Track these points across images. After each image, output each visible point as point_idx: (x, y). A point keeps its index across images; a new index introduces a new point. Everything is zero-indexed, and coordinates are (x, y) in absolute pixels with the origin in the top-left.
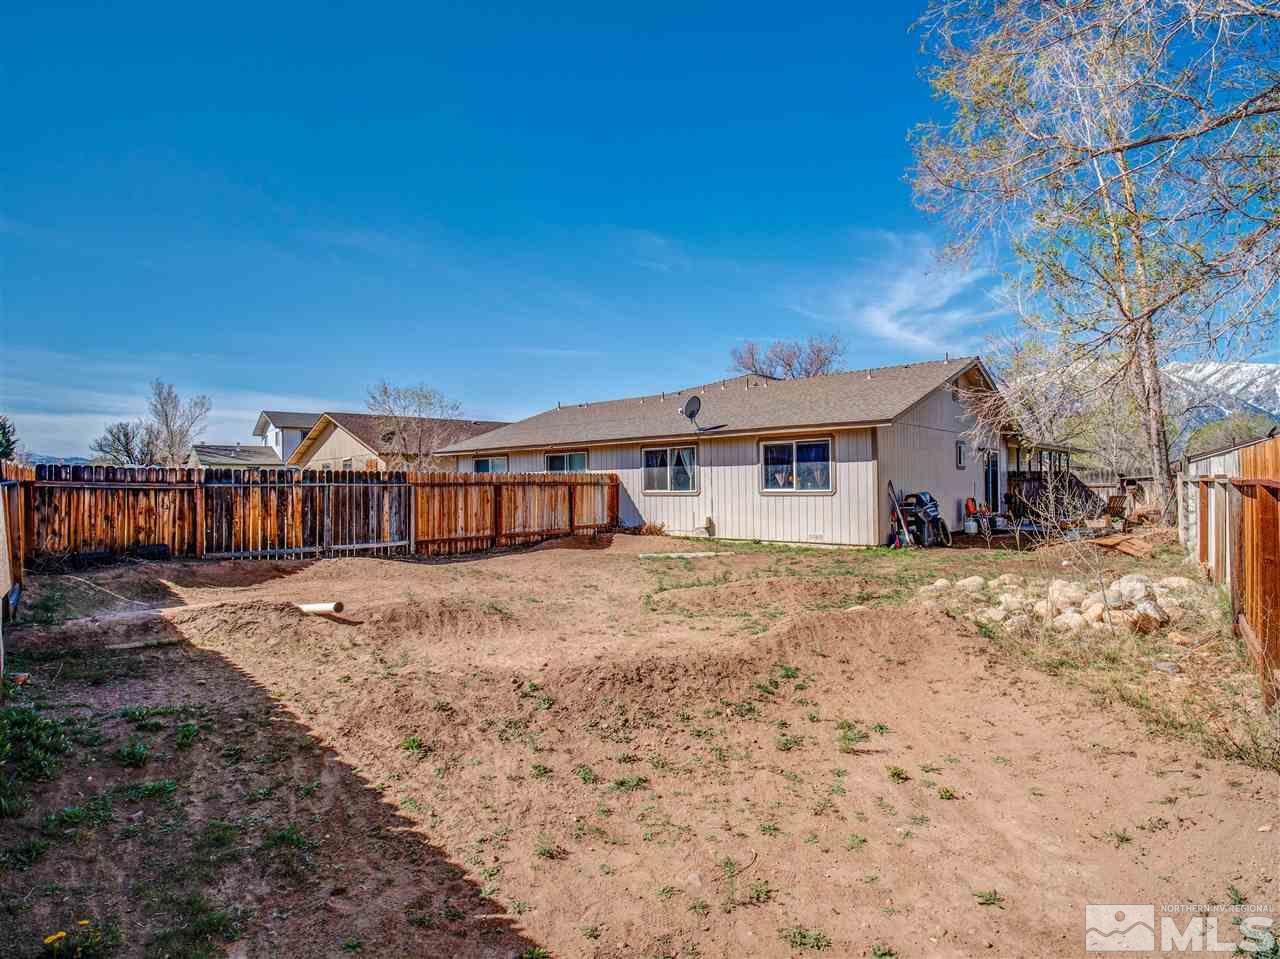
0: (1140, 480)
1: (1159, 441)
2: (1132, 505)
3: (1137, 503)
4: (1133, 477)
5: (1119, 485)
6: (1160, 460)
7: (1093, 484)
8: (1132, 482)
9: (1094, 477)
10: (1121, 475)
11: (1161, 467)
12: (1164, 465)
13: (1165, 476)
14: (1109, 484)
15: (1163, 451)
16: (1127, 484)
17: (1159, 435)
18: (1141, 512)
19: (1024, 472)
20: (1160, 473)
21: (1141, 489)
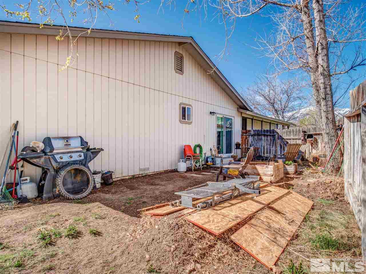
0: (316, 134)
1: (326, 94)
2: (310, 151)
3: (313, 150)
4: (311, 133)
5: (302, 138)
6: (327, 112)
7: (288, 137)
8: (310, 136)
9: (288, 133)
10: (305, 132)
11: (327, 118)
12: (330, 116)
13: (331, 126)
14: (297, 137)
15: (330, 103)
16: (308, 138)
17: (325, 88)
18: (315, 155)
19: (250, 131)
20: (327, 124)
21: (316, 140)
